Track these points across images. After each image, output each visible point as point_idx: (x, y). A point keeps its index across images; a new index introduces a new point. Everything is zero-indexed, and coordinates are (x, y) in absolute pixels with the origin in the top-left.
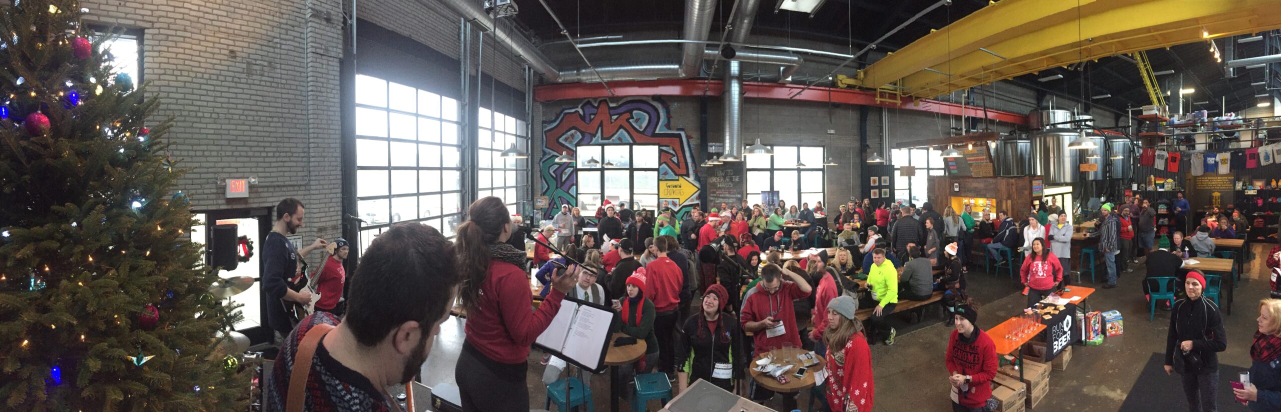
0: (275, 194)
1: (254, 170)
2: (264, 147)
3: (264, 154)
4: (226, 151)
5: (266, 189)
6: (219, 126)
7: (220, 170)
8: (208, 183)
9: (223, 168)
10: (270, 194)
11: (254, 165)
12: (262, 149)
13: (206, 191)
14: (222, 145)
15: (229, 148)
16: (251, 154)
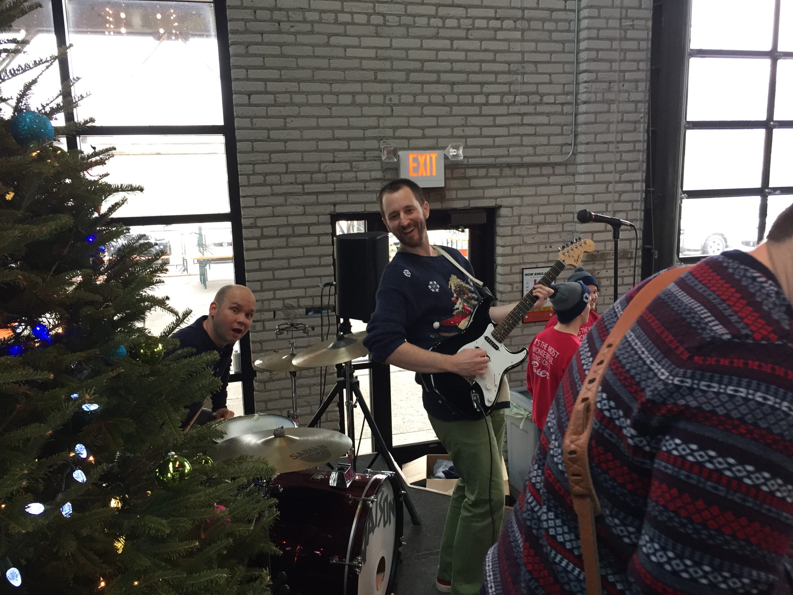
0: (502, 181)
1: (458, 131)
2: (482, 84)
3: (479, 99)
4: (400, 94)
5: (482, 172)
6: (385, 42)
7: (389, 133)
8: (365, 159)
9: (395, 128)
10: (492, 182)
11: (460, 121)
12: (477, 88)
13: (362, 175)
14: (392, 82)
15: (407, 88)
16: (451, 99)
